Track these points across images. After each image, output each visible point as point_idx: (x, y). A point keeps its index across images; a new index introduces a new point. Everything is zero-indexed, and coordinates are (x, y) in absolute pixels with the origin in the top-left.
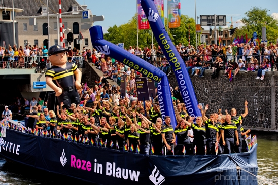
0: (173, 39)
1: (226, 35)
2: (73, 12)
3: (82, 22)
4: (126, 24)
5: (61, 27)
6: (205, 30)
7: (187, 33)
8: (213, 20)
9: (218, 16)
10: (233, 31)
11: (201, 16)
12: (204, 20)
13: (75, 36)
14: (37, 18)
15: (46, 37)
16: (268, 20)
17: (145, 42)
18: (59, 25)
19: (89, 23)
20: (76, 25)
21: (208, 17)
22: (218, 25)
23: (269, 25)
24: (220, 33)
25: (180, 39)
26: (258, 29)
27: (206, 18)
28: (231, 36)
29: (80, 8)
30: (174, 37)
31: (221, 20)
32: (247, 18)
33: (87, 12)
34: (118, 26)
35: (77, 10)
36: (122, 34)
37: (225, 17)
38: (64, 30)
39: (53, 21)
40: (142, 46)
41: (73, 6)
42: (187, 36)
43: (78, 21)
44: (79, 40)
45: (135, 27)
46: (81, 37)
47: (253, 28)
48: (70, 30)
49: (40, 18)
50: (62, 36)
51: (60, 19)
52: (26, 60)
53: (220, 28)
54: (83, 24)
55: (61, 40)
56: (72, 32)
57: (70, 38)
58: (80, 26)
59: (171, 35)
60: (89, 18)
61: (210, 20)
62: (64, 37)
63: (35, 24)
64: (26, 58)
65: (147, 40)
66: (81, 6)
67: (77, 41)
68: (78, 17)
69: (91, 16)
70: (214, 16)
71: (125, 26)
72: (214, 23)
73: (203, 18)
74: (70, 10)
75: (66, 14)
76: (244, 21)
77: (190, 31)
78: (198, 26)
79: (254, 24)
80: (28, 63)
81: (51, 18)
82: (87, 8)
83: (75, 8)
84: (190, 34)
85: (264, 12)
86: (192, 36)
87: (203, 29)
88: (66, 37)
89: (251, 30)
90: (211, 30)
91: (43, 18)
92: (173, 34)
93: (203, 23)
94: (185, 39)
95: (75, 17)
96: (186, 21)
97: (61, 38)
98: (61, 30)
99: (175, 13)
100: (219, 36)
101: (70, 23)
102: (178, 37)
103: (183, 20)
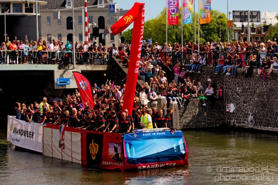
0: (204, 35)
1: (259, 32)
2: (99, 6)
3: (108, 16)
4: (154, 19)
5: (87, 21)
6: (237, 26)
7: (218, 29)
8: (246, 17)
9: (252, 12)
10: (266, 28)
11: (234, 11)
12: (237, 17)
13: (101, 31)
14: (61, 11)
15: (70, 31)
17: (174, 38)
18: (85, 19)
19: (115, 17)
20: (101, 20)
21: (241, 12)
22: (252, 21)
24: (253, 29)
25: (210, 36)
27: (239, 14)
28: (264, 33)
29: (106, 1)
30: (204, 33)
31: (255, 17)
33: (114, 6)
35: (103, 4)
36: (150, 29)
37: (258, 13)
38: (90, 25)
39: (78, 14)
42: (218, 33)
43: (104, 15)
44: (105, 35)
45: (163, 22)
46: (107, 32)
48: (96, 24)
49: (64, 11)
51: (85, 13)
52: (49, 55)
53: (253, 25)
54: (109, 18)
55: (86, 35)
56: (98, 27)
57: (95, 33)
58: (106, 20)
59: (201, 31)
60: (116, 12)
61: (242, 16)
62: (89, 32)
63: (59, 18)
64: (49, 53)
65: (176, 36)
67: (103, 35)
69: (117, 10)
70: (247, 11)
71: (153, 21)
72: (247, 20)
73: (236, 13)
74: (96, 3)
75: (91, 8)
77: (222, 28)
78: (230, 22)
80: (51, 58)
81: (75, 11)
83: (101, 2)
84: (222, 30)
86: (223, 33)
87: (235, 25)
88: (92, 32)
90: (243, 26)
91: (67, 11)
92: (203, 31)
93: (236, 19)
94: (216, 36)
95: (101, 10)
96: (218, 16)
97: (86, 32)
98: (86, 25)
99: (207, 8)
100: (252, 33)
101: (96, 16)
102: (208, 33)
103: (214, 15)
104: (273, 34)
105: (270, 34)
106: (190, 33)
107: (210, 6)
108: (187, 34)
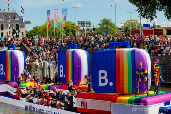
0: (65, 33)
1: (91, 31)
2: (16, 19)
7: (72, 30)
8: (84, 24)
9: (87, 22)
10: (94, 29)
11: (78, 22)
12: (80, 24)
13: (17, 31)
15: (2, 31)
16: (111, 24)
17: (52, 34)
18: (9, 26)
19: (24, 25)
20: (17, 26)
21: (82, 22)
23: (112, 27)
24: (88, 30)
25: (68, 33)
26: (106, 29)
27: (81, 23)
28: (93, 32)
29: (19, 17)
31: (88, 24)
32: (101, 23)
33: (23, 19)
34: (38, 26)
36: (40, 30)
37: (90, 22)
38: (11, 28)
39: (6, 23)
40: (50, 36)
41: (16, 16)
42: (72, 32)
43: (18, 24)
44: (19, 33)
45: (46, 27)
46: (19, 31)
47: (104, 28)
48: (14, 28)
50: (10, 31)
51: (9, 23)
53: (88, 28)
54: (21, 25)
55: (10, 33)
56: (15, 29)
57: (14, 32)
58: (19, 26)
59: (64, 31)
66: (20, 16)
67: (18, 33)
68: (18, 22)
69: (24, 21)
70: (85, 22)
71: (42, 26)
73: (79, 22)
74: (15, 18)
75: (12, 20)
76: (100, 24)
77: (74, 29)
78: (77, 27)
79: (105, 26)
81: (4, 22)
82: (23, 17)
83: (17, 17)
84: (74, 31)
85: (109, 21)
86: (74, 32)
87: (80, 28)
88: (12, 31)
89: (103, 29)
90: (83, 29)
91: (1, 22)
92: (65, 31)
93: (79, 25)
95: (17, 21)
96: (72, 24)
97: (10, 32)
98: (9, 28)
99: (64, 20)
100: (87, 32)
101: (15, 24)
102: (68, 32)
103: (70, 23)
104: (97, 32)
105: (96, 32)
106: (59, 32)
107: (66, 19)
108: (58, 32)
